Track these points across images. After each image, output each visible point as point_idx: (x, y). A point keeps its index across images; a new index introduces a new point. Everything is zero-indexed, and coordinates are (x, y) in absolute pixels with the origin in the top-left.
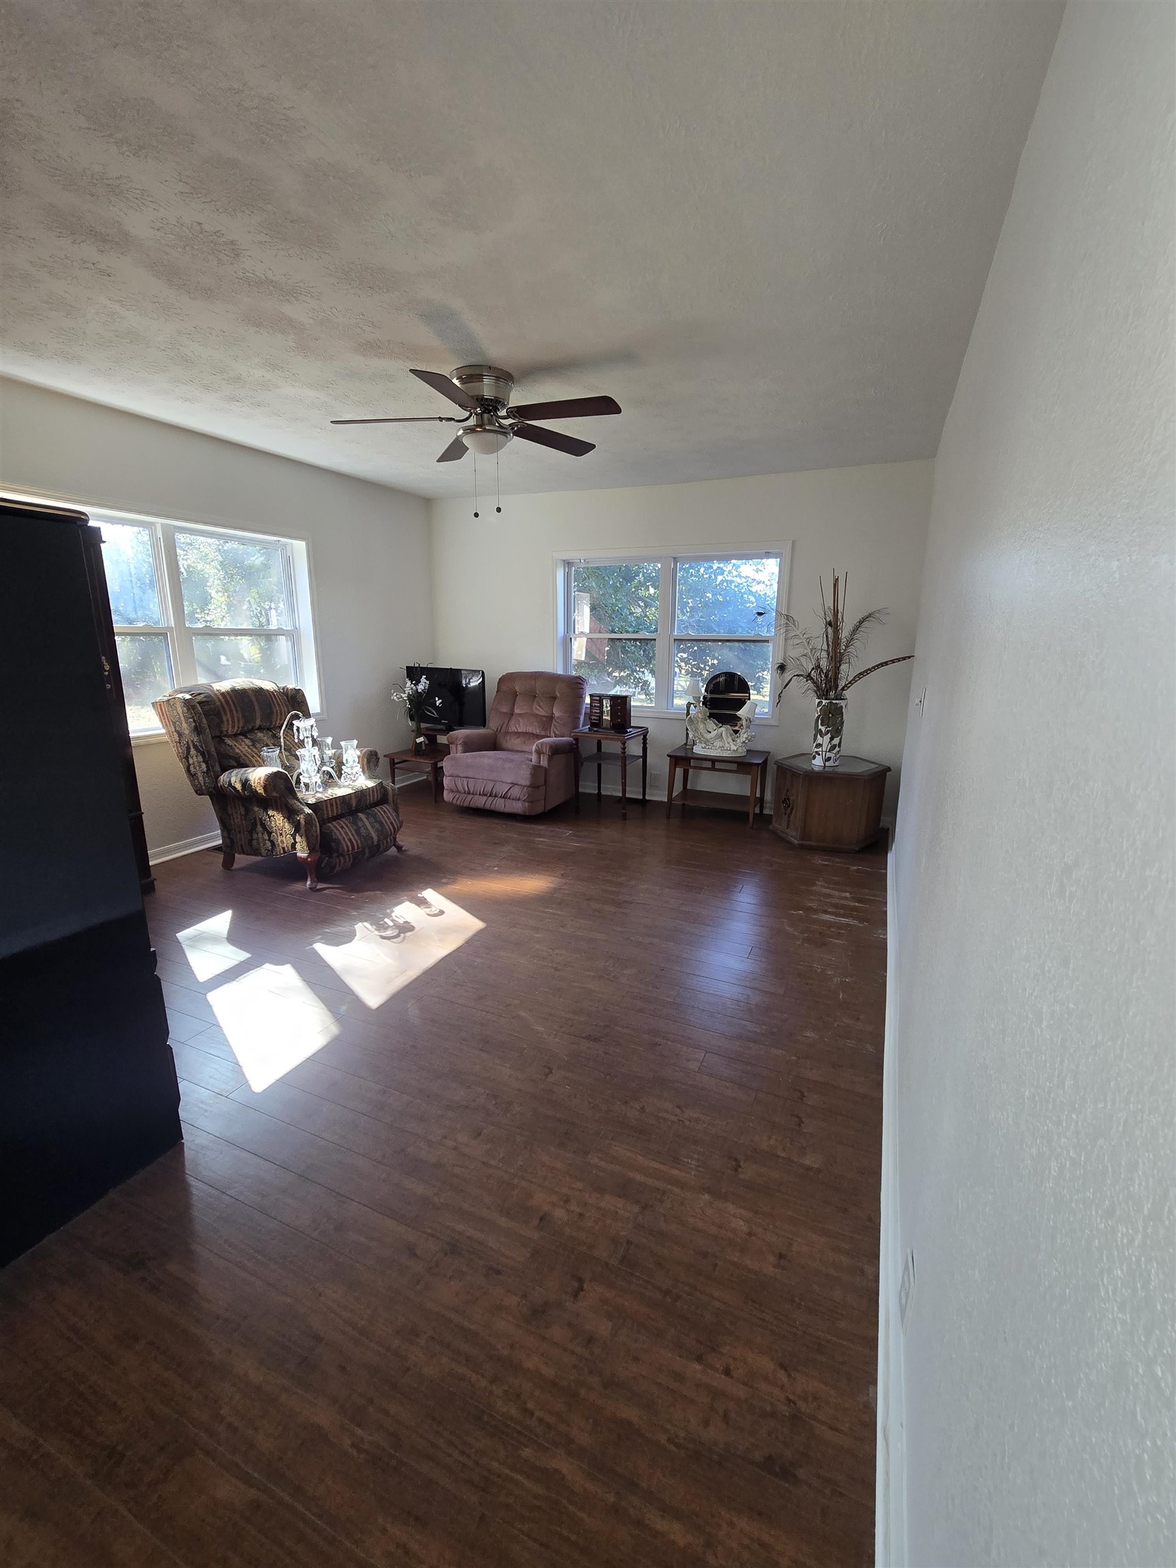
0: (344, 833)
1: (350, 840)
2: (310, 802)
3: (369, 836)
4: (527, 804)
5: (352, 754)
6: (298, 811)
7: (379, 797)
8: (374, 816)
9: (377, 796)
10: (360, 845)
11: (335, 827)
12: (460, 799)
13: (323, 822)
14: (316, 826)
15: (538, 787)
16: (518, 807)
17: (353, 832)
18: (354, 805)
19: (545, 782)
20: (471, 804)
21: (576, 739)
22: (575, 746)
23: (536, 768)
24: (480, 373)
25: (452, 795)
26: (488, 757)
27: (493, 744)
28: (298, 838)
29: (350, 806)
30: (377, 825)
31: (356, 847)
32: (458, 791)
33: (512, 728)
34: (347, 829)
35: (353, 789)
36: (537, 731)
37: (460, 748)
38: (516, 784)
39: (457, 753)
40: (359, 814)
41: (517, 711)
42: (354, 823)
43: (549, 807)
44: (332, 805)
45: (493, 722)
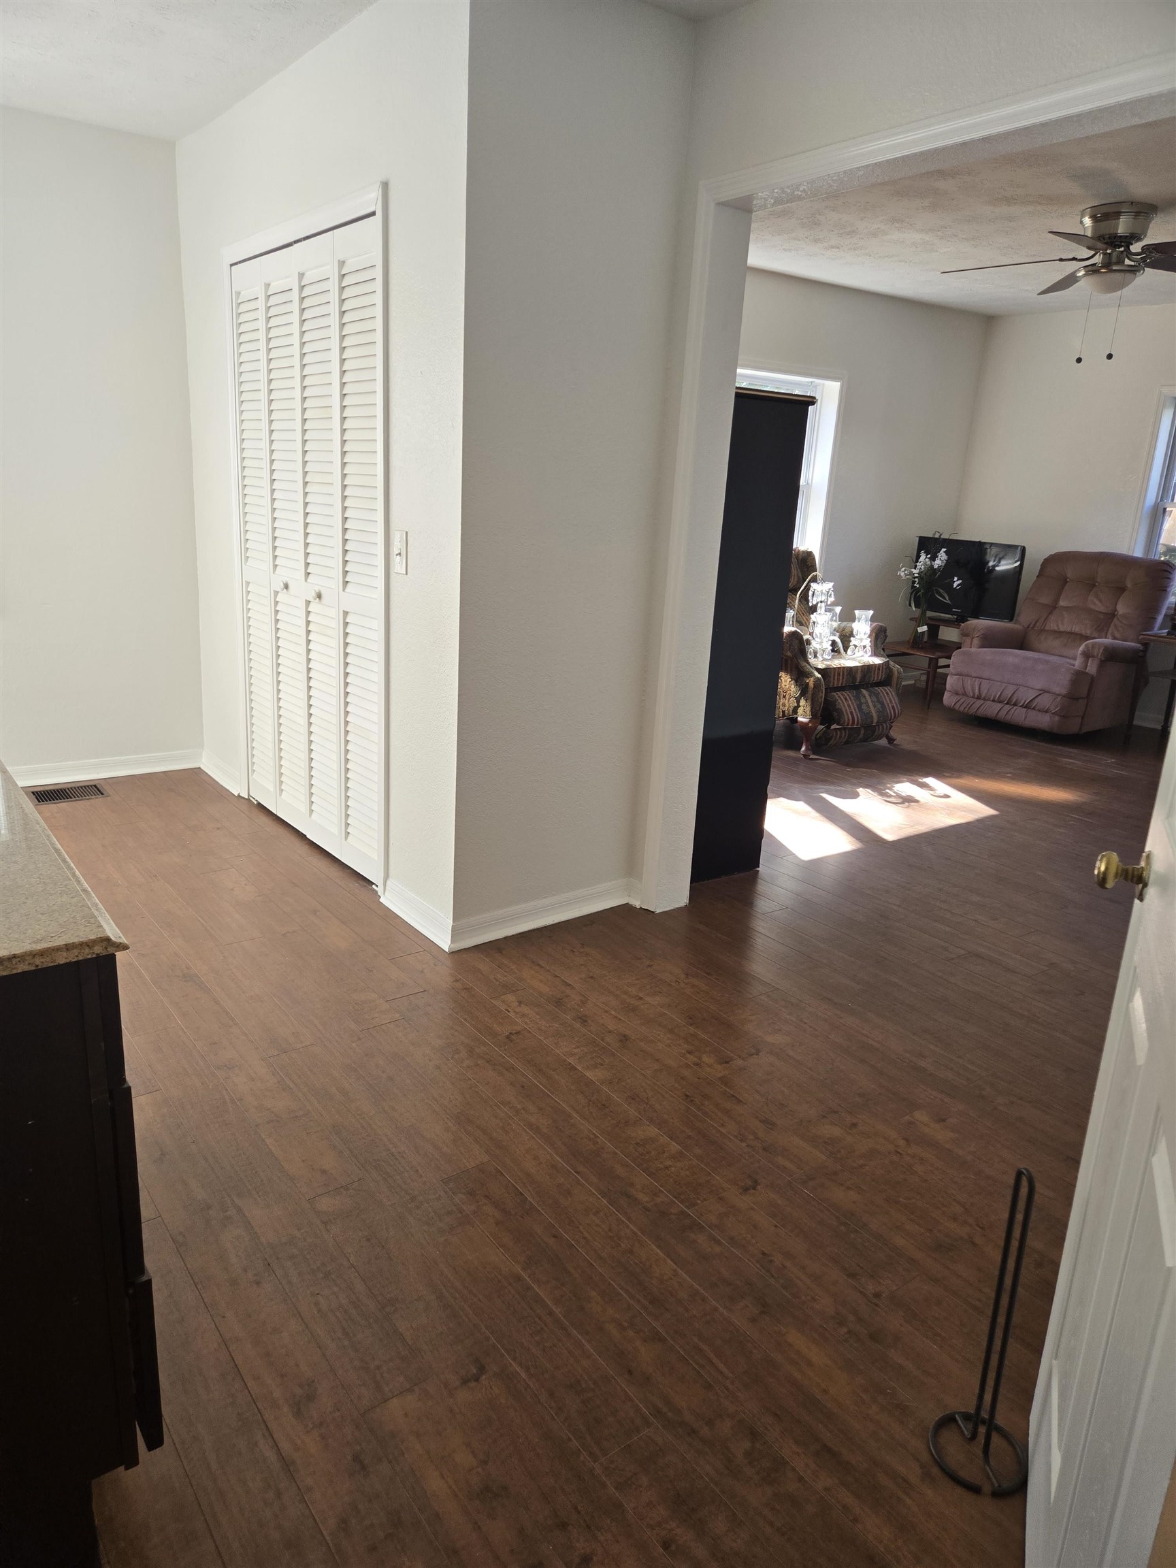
0: (846, 704)
1: (852, 713)
2: (819, 667)
3: (869, 715)
4: (1057, 718)
5: (862, 627)
6: (809, 674)
7: (884, 676)
8: (877, 695)
9: (881, 676)
10: (860, 721)
11: (839, 697)
12: (964, 705)
13: (830, 690)
14: (822, 692)
15: (1077, 699)
16: (1043, 721)
17: (856, 706)
18: (858, 680)
19: (1088, 694)
20: (980, 710)
21: (1146, 645)
22: (1141, 654)
23: (1079, 676)
24: (1116, 210)
25: (955, 699)
26: (1014, 656)
27: (1021, 642)
28: (802, 702)
29: (854, 678)
30: (879, 706)
31: (856, 723)
32: (965, 694)
33: (1052, 625)
34: (850, 702)
35: (859, 663)
36: (1088, 632)
37: (976, 641)
38: (1047, 692)
39: (973, 649)
40: (862, 690)
41: (1062, 603)
42: (857, 697)
43: (1085, 729)
44: (839, 674)
45: (1026, 615)
